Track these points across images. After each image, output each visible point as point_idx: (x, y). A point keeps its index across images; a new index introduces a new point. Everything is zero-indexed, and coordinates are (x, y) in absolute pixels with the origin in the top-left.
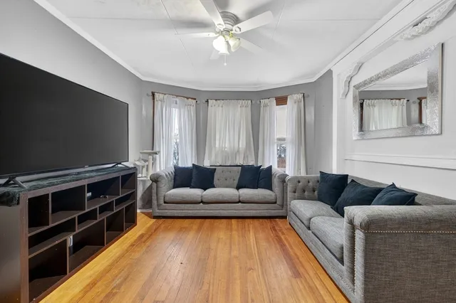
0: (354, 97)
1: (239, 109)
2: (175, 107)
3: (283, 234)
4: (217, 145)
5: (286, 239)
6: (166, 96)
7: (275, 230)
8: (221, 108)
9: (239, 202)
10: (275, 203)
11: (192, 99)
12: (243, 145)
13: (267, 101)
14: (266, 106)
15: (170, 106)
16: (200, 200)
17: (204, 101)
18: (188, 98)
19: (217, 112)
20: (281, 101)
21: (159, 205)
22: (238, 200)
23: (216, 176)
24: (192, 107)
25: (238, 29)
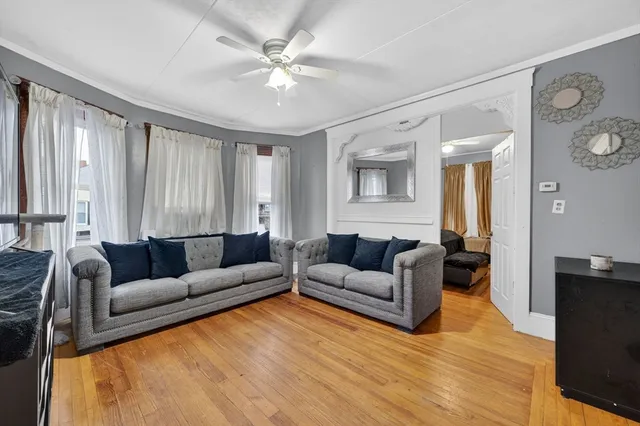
0: (349, 164)
1: (205, 150)
4: (167, 205)
5: (313, 308)
6: (61, 97)
7: (295, 305)
10: (282, 275)
11: (118, 115)
12: (210, 204)
13: (245, 146)
14: (244, 153)
15: (71, 121)
16: (185, 292)
18: (111, 113)
19: (168, 149)
20: (265, 150)
21: (99, 323)
24: (118, 130)
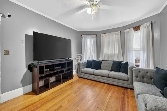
1: (114, 36)
2: (89, 39)
3: (128, 98)
4: (105, 52)
5: (128, 101)
7: (124, 95)
8: (106, 37)
9: (109, 77)
10: (128, 81)
11: (94, 35)
12: (116, 51)
13: (128, 30)
14: (128, 32)
15: (87, 39)
16: (93, 73)
17: (99, 35)
19: (105, 39)
20: (137, 28)
21: (80, 73)
22: (108, 76)
23: (102, 65)
25: (96, 2)
